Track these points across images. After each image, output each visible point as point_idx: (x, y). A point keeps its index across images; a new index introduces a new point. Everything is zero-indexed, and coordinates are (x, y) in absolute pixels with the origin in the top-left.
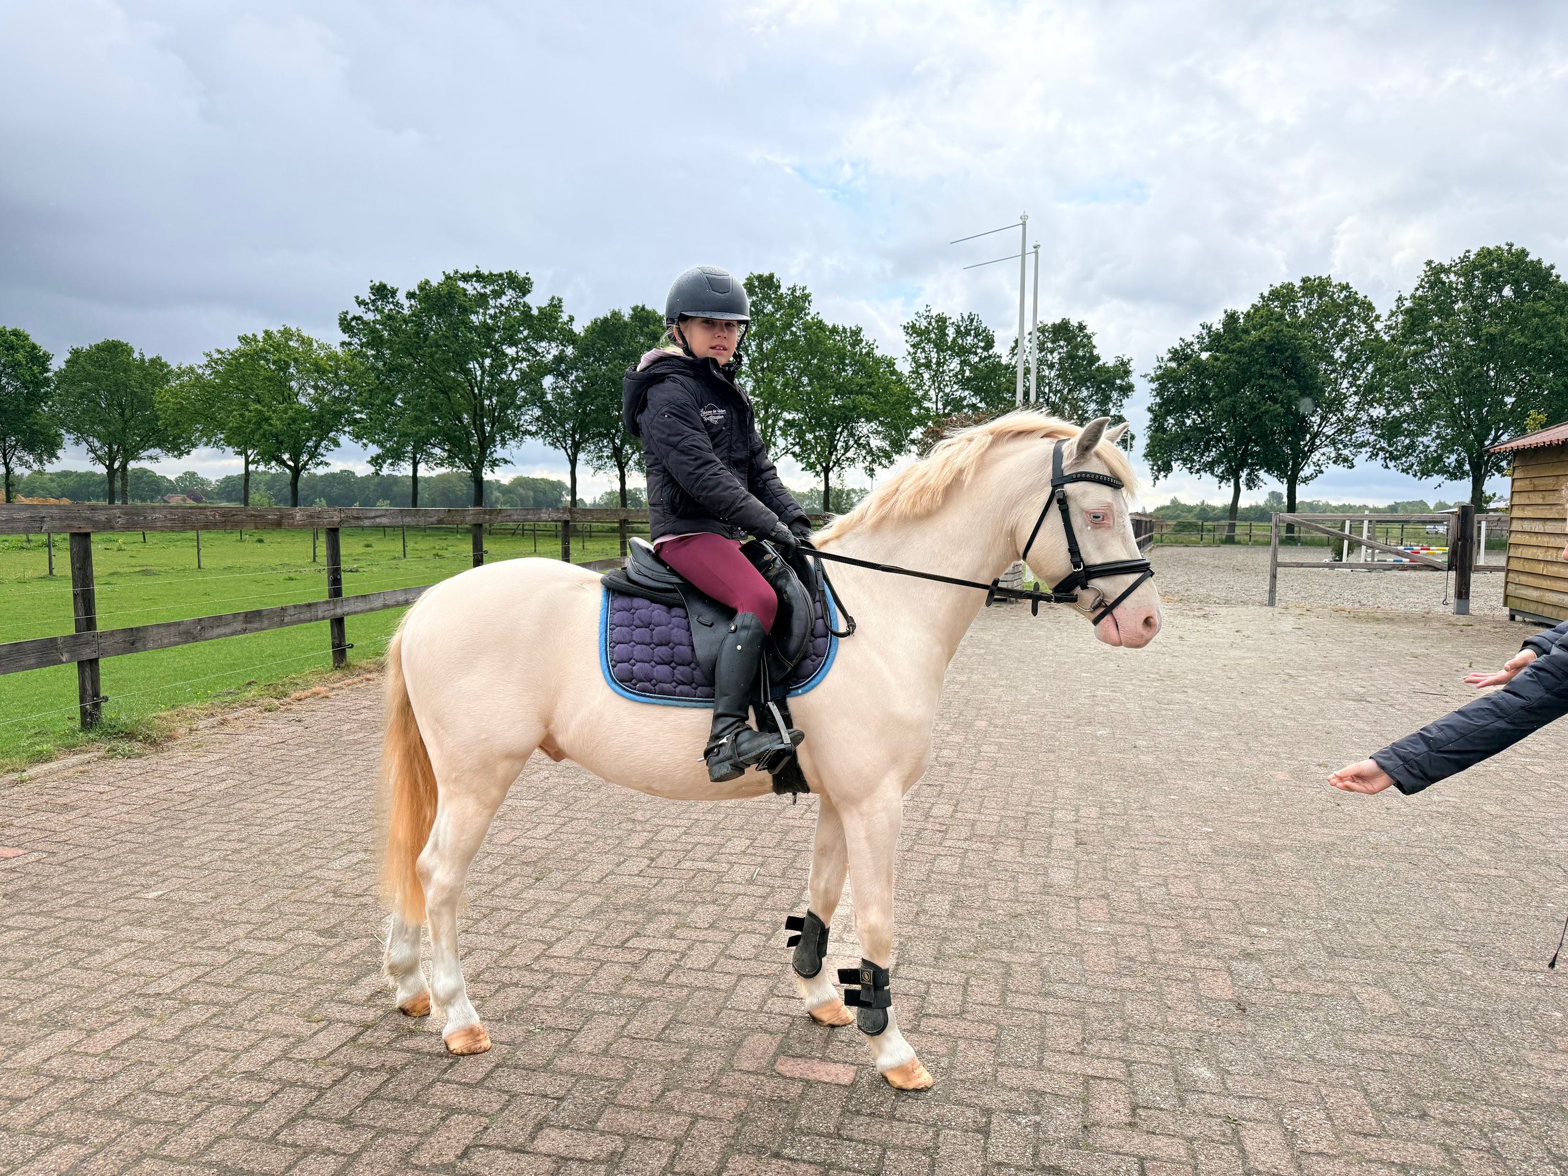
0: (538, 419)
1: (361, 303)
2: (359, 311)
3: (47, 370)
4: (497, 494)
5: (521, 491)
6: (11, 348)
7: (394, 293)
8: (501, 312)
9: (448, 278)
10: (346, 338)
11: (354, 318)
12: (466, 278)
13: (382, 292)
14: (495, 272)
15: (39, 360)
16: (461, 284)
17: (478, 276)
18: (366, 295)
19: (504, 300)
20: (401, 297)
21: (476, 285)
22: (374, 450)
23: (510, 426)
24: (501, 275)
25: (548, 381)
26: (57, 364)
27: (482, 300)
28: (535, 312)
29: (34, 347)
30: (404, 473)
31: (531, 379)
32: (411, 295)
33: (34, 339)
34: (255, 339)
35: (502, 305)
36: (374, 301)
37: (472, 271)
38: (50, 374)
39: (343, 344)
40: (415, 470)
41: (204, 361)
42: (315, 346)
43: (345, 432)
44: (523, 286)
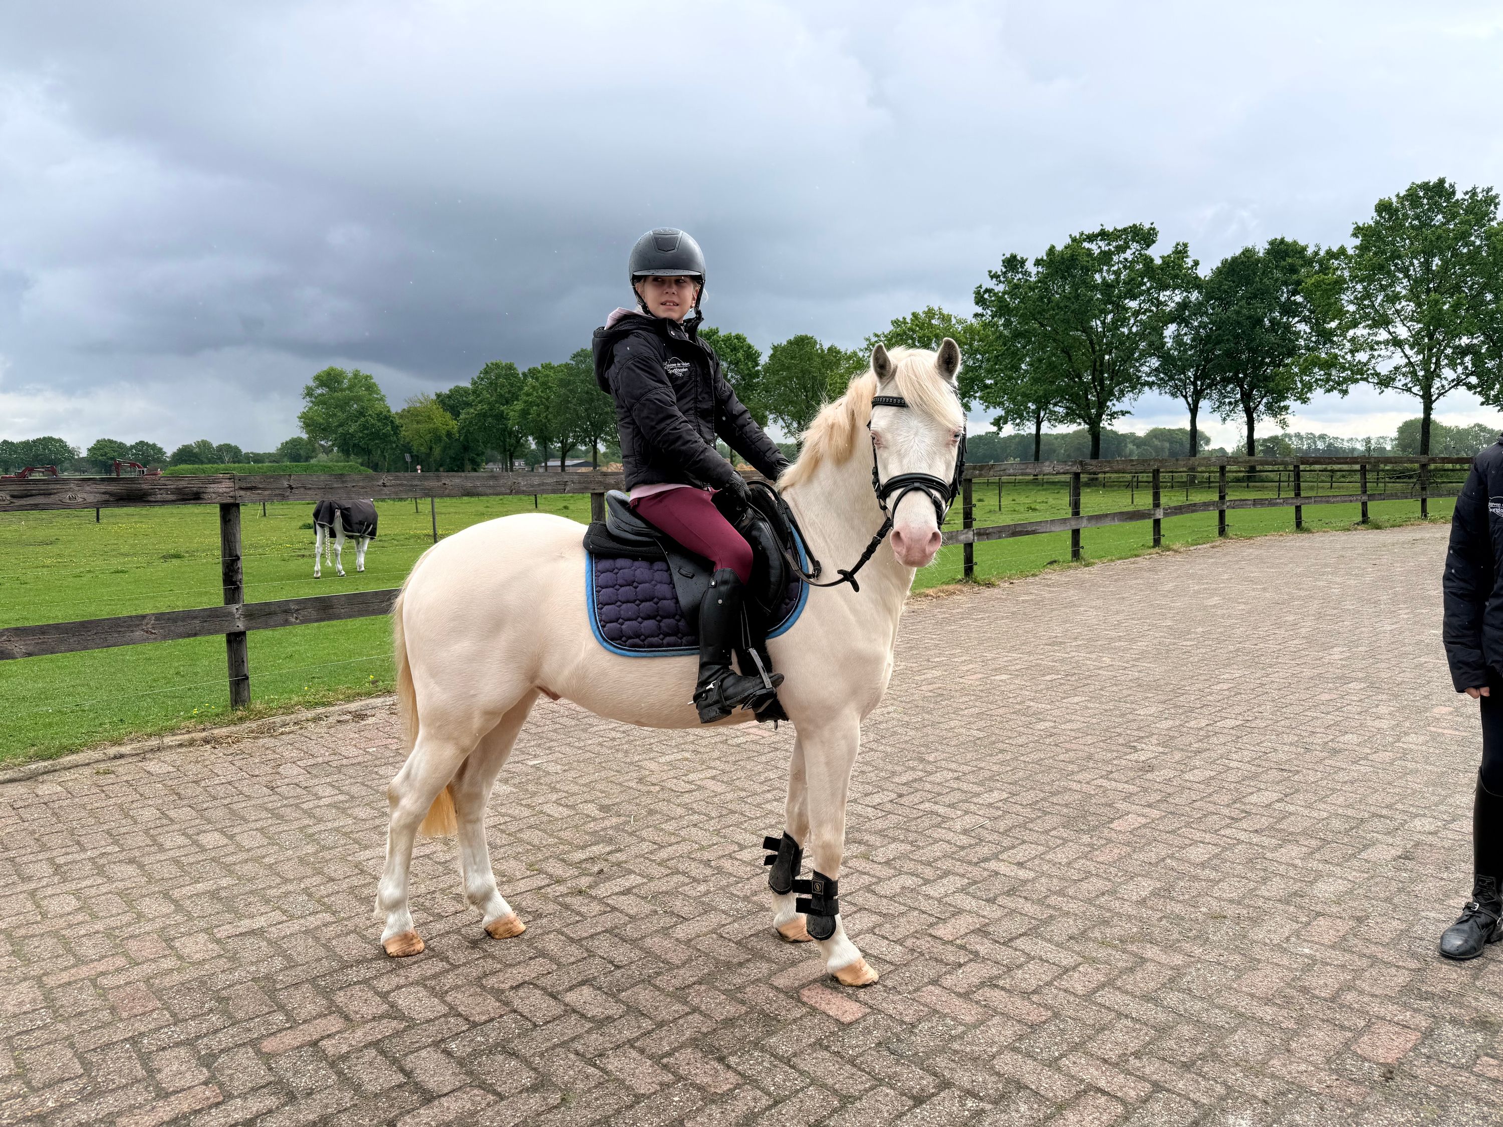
0: (1156, 370)
1: (994, 276)
2: (990, 284)
3: (757, 365)
4: (1130, 446)
5: (1156, 442)
6: (734, 349)
7: (1023, 262)
8: (1125, 267)
9: (1074, 240)
10: (979, 310)
11: (987, 291)
12: (1091, 238)
13: (1013, 263)
14: (1119, 228)
15: (752, 356)
16: (1086, 245)
17: (1103, 235)
18: (999, 268)
19: (1128, 254)
20: (1030, 266)
21: (1101, 243)
22: (999, 412)
23: (1128, 378)
24: (1125, 230)
25: (1171, 330)
26: (764, 359)
27: (1106, 257)
28: (1158, 261)
29: (750, 347)
30: (1028, 431)
31: (1154, 328)
32: (1038, 263)
33: (750, 341)
34: (905, 322)
35: (1126, 259)
36: (1005, 273)
37: (1097, 230)
38: (759, 368)
39: (976, 315)
40: (1038, 429)
41: (864, 344)
42: (954, 321)
43: (975, 398)
44: (1146, 237)
